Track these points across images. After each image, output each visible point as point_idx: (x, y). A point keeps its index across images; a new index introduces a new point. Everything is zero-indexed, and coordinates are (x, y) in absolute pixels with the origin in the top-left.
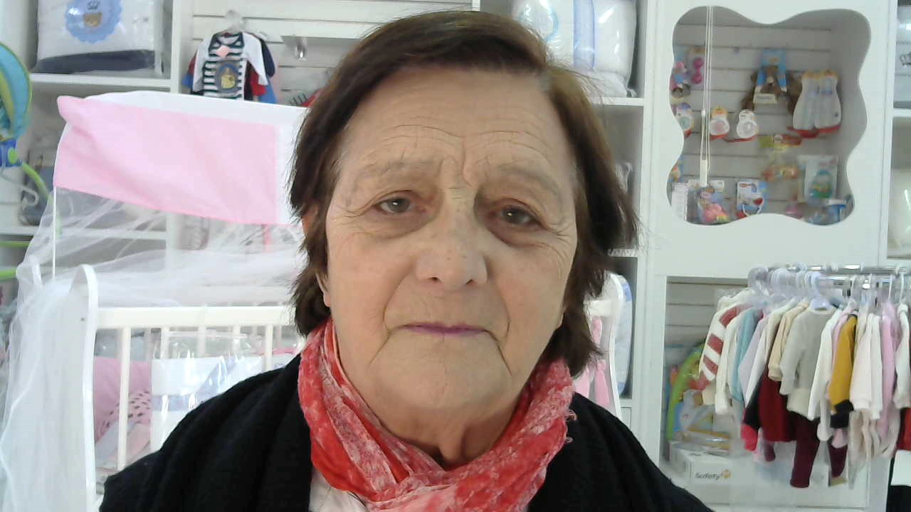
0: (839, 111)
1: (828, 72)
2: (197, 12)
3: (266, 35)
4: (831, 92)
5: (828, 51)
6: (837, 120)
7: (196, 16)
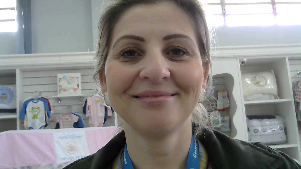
0: (229, 103)
1: (224, 91)
2: (24, 92)
3: (48, 97)
4: (225, 97)
5: (223, 84)
6: (229, 105)
7: (24, 93)
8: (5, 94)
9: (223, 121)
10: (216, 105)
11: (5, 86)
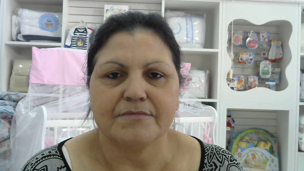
1: (278, 40)
4: (279, 47)
5: (277, 33)
6: (281, 56)
7: (70, 22)
8: (50, 22)
9: (273, 73)
10: (268, 55)
11: (51, 13)
